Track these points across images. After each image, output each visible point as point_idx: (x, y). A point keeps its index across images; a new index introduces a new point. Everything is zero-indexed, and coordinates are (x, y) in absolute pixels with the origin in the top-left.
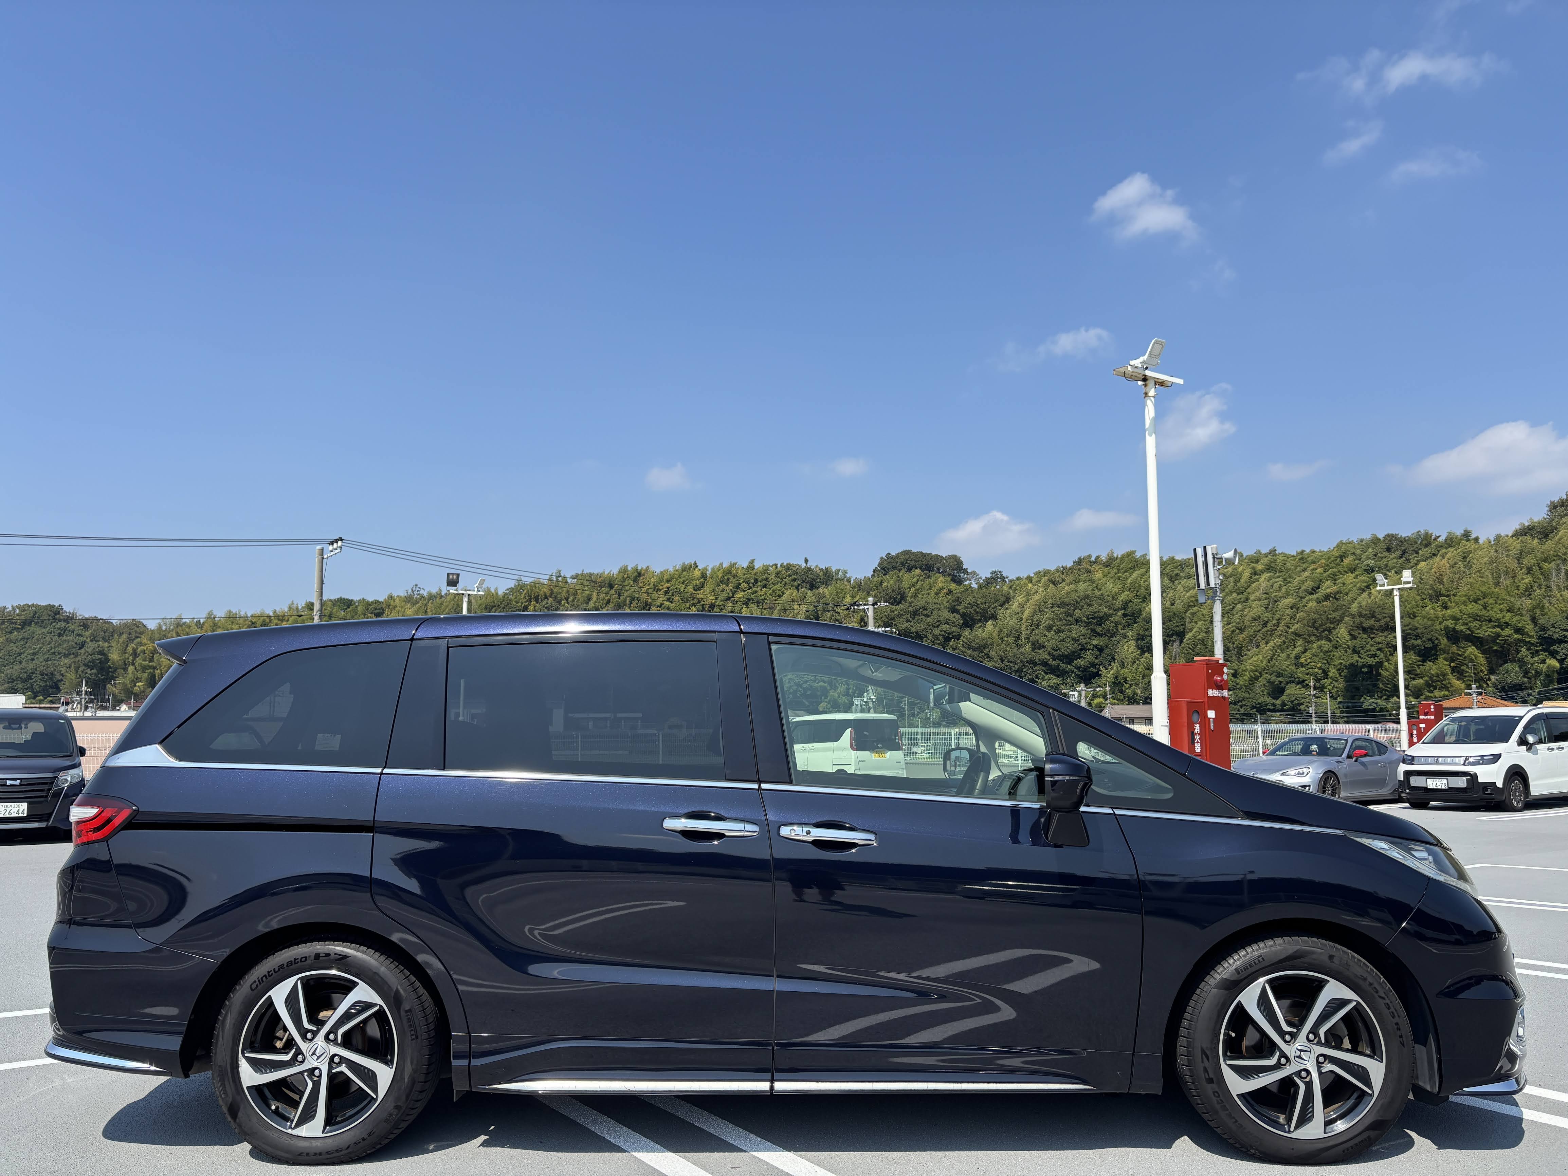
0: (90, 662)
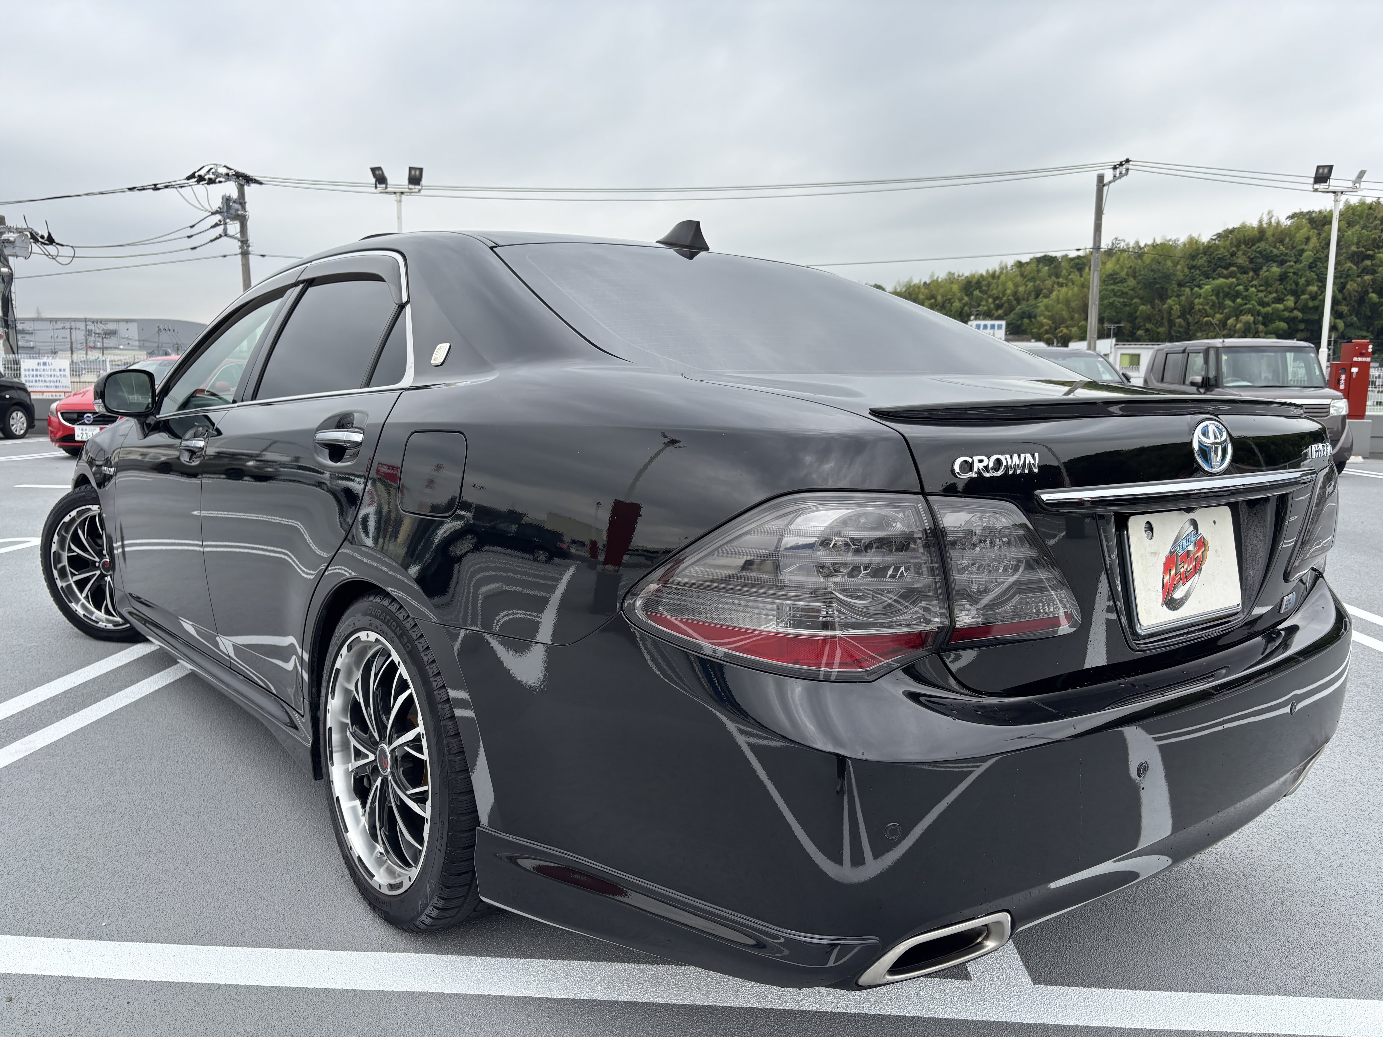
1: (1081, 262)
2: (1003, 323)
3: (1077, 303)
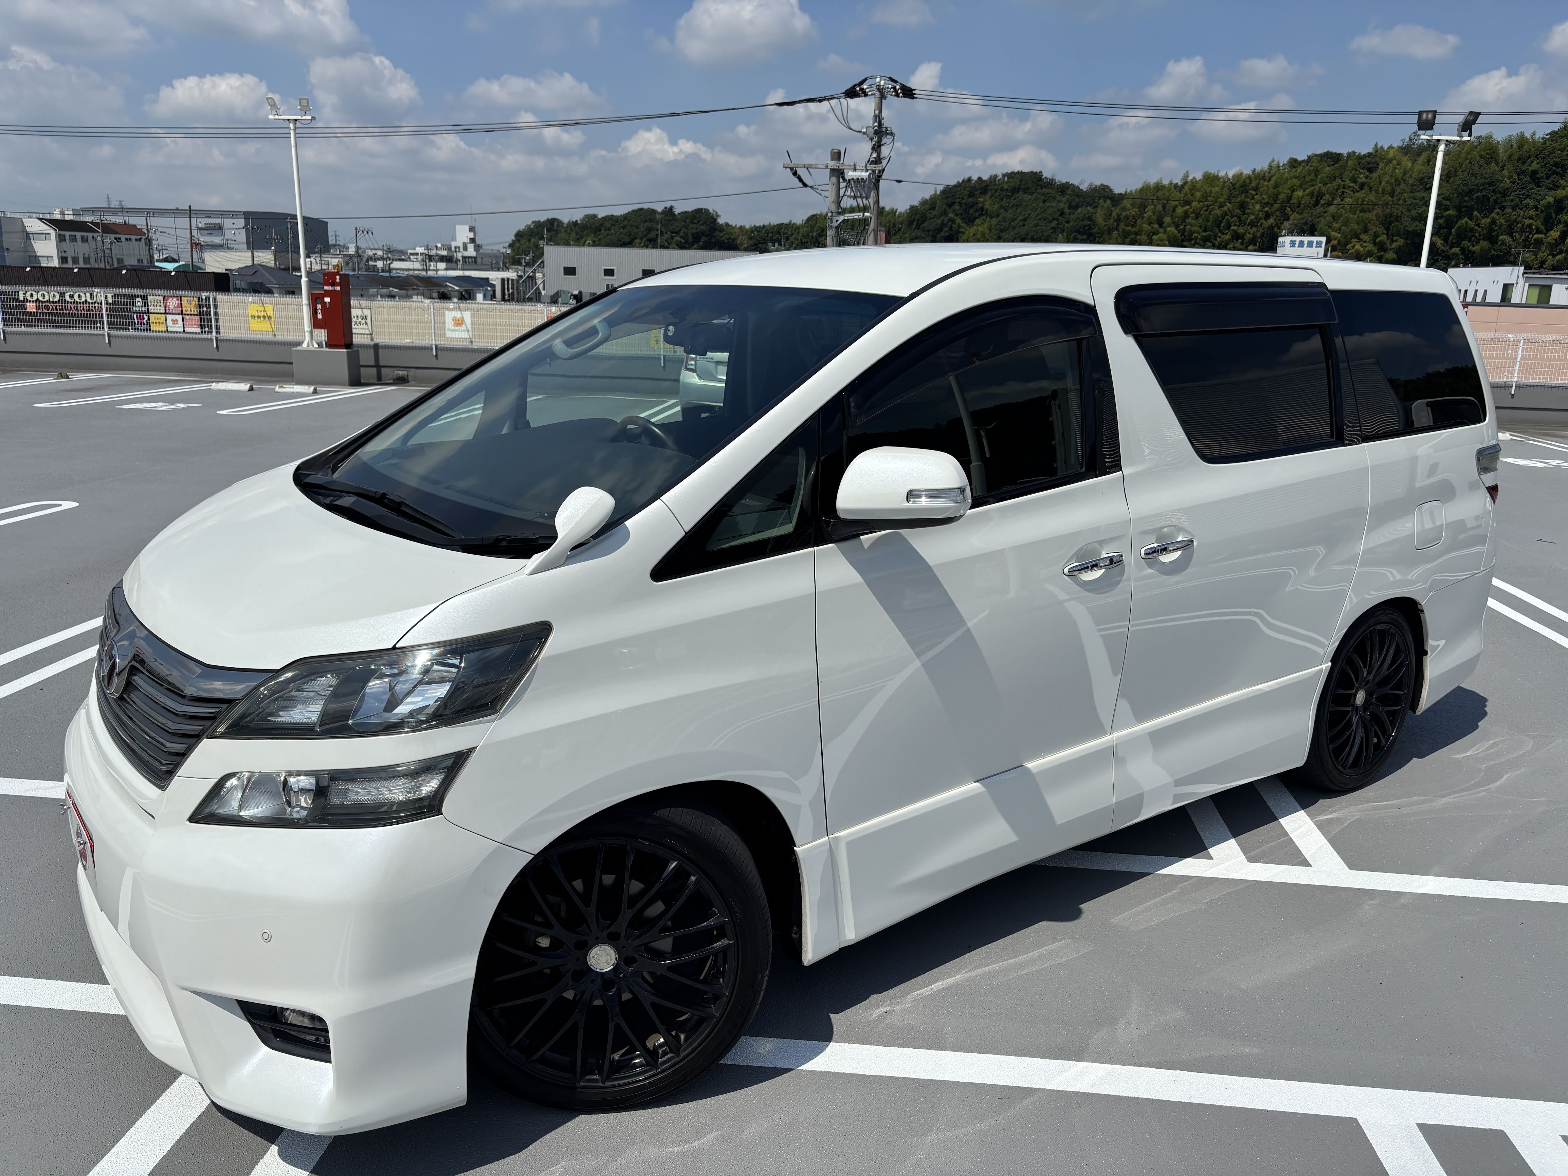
0: (1080, 228)
1: (1373, 161)
2: (1323, 239)
3: (1375, 212)
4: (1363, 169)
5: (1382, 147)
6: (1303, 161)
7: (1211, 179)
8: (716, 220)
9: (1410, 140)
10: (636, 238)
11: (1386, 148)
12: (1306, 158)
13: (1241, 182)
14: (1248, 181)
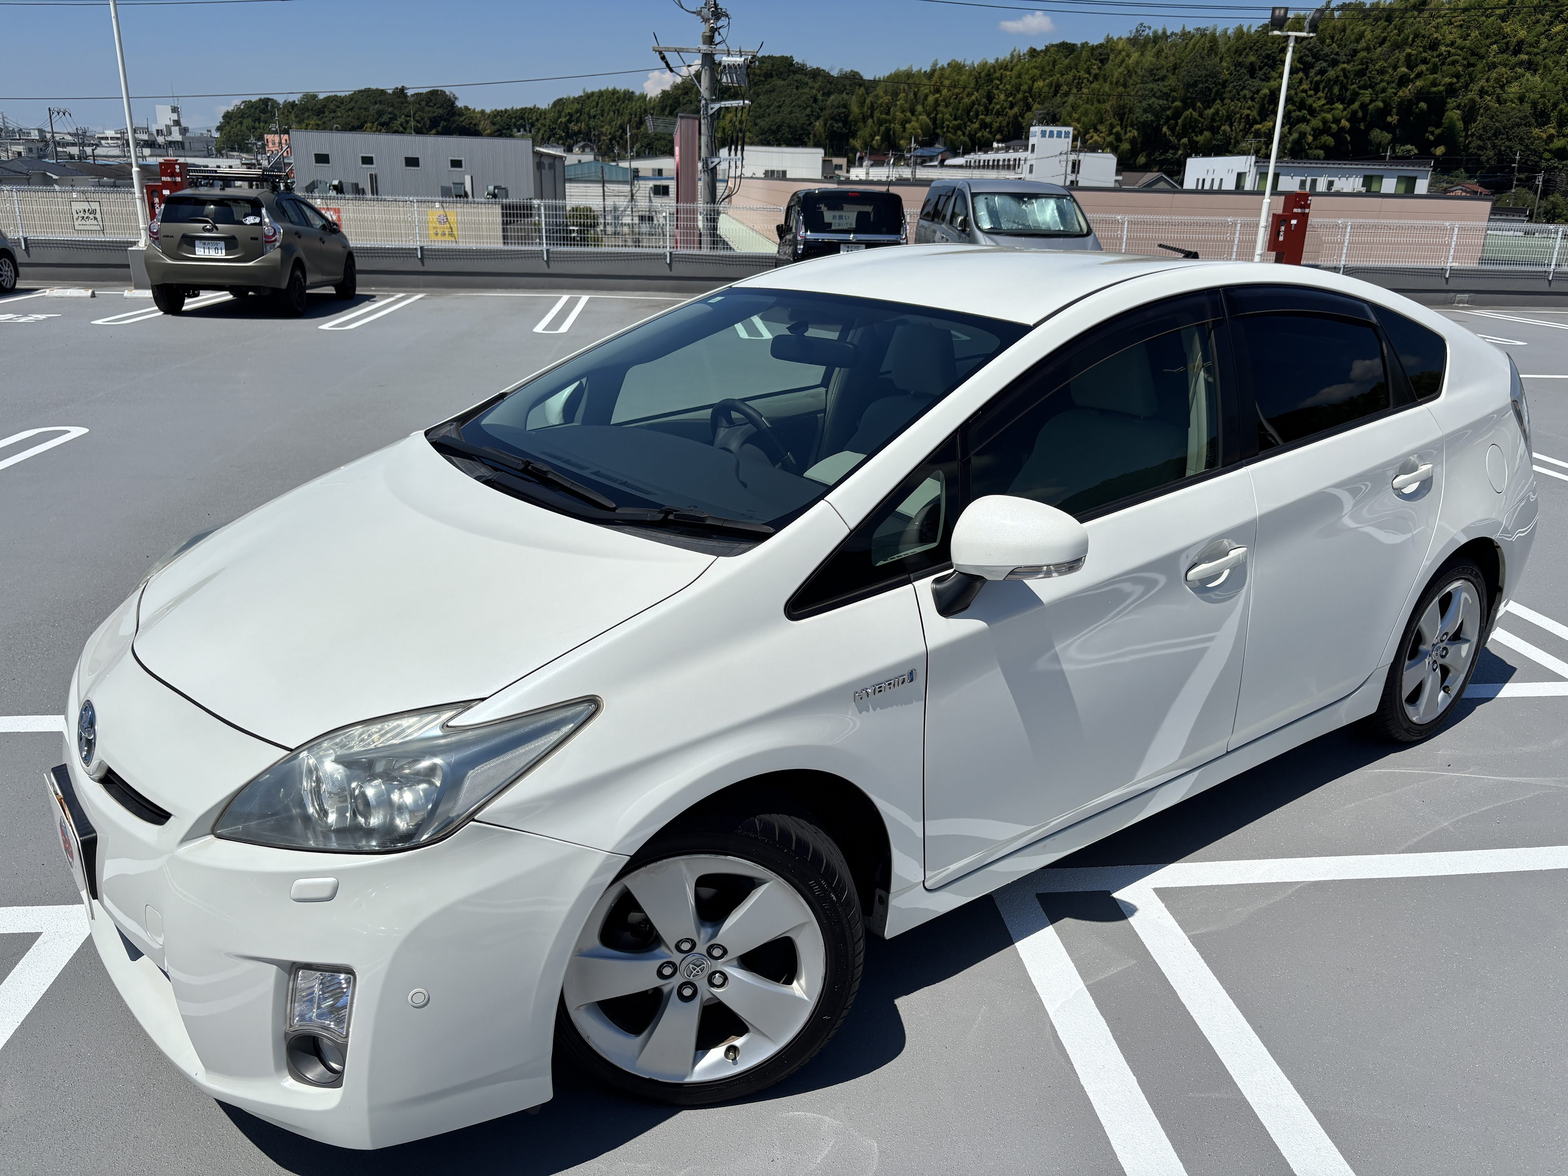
0: (836, 115)
1: (1105, 52)
2: (1071, 129)
3: (1110, 103)
4: (1096, 60)
5: (1112, 38)
6: (1042, 51)
7: (956, 67)
8: (453, 103)
9: (1137, 31)
10: (366, 122)
11: (1115, 39)
12: (1044, 48)
13: (986, 71)
14: (992, 70)
